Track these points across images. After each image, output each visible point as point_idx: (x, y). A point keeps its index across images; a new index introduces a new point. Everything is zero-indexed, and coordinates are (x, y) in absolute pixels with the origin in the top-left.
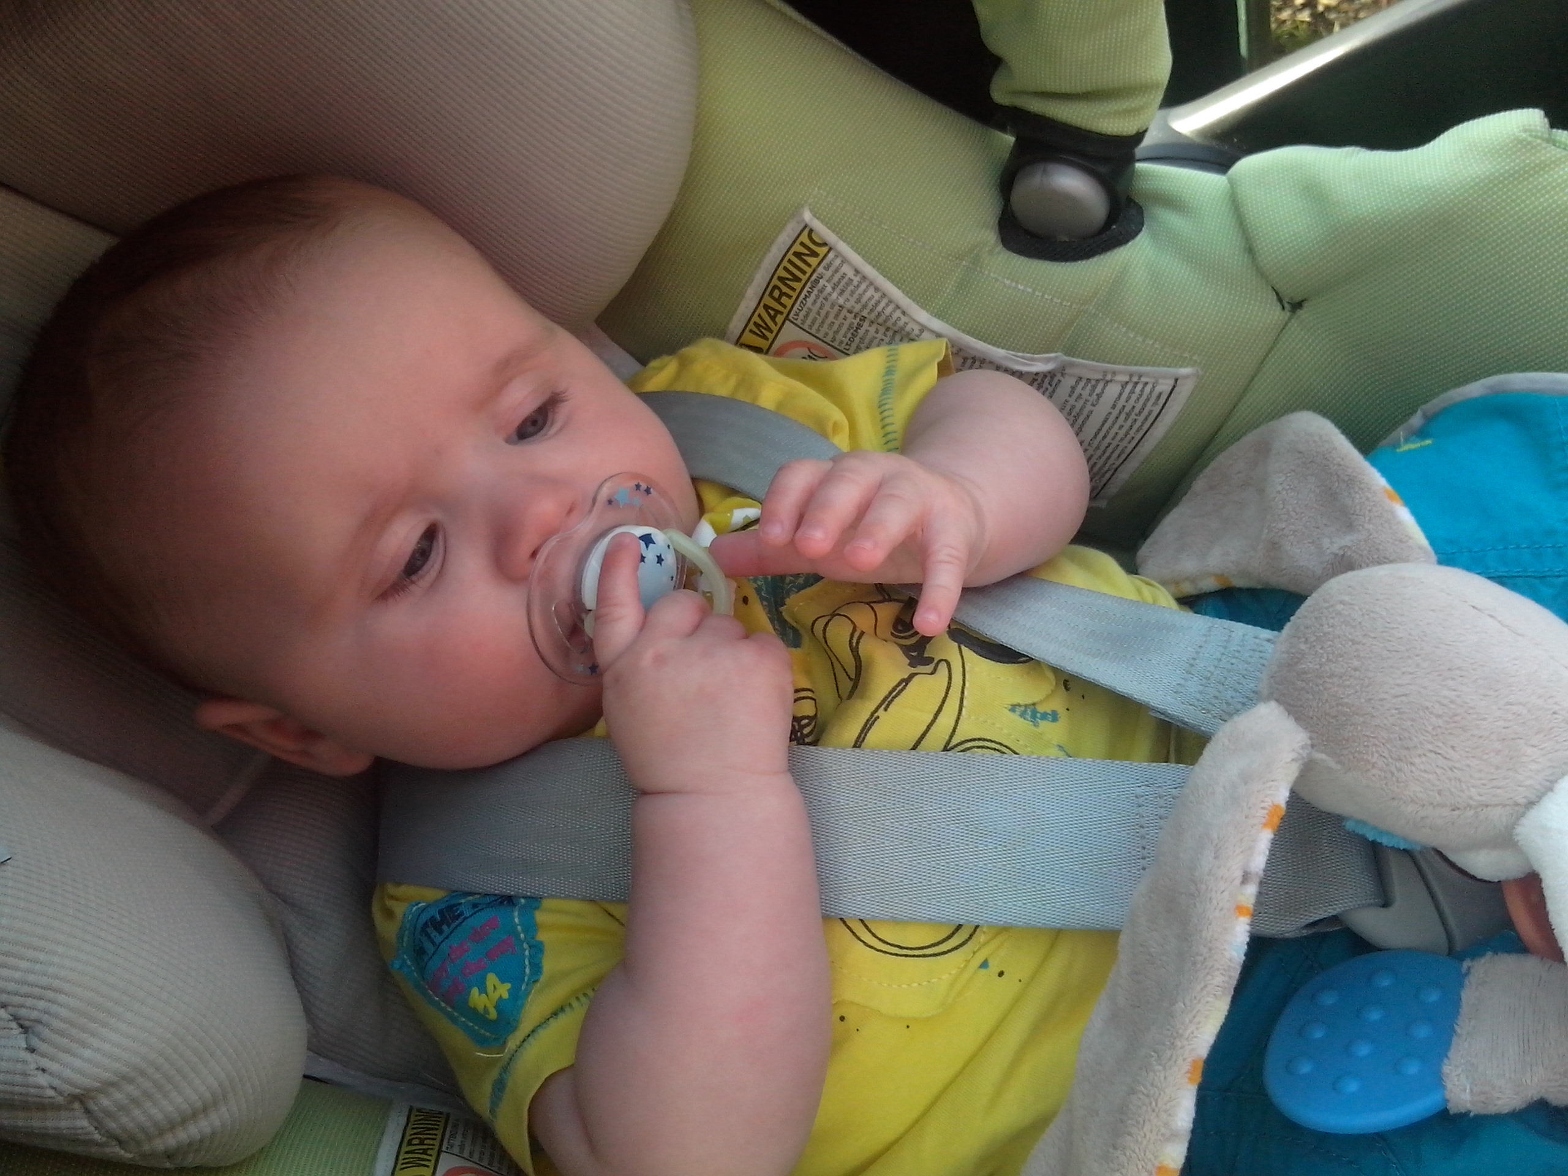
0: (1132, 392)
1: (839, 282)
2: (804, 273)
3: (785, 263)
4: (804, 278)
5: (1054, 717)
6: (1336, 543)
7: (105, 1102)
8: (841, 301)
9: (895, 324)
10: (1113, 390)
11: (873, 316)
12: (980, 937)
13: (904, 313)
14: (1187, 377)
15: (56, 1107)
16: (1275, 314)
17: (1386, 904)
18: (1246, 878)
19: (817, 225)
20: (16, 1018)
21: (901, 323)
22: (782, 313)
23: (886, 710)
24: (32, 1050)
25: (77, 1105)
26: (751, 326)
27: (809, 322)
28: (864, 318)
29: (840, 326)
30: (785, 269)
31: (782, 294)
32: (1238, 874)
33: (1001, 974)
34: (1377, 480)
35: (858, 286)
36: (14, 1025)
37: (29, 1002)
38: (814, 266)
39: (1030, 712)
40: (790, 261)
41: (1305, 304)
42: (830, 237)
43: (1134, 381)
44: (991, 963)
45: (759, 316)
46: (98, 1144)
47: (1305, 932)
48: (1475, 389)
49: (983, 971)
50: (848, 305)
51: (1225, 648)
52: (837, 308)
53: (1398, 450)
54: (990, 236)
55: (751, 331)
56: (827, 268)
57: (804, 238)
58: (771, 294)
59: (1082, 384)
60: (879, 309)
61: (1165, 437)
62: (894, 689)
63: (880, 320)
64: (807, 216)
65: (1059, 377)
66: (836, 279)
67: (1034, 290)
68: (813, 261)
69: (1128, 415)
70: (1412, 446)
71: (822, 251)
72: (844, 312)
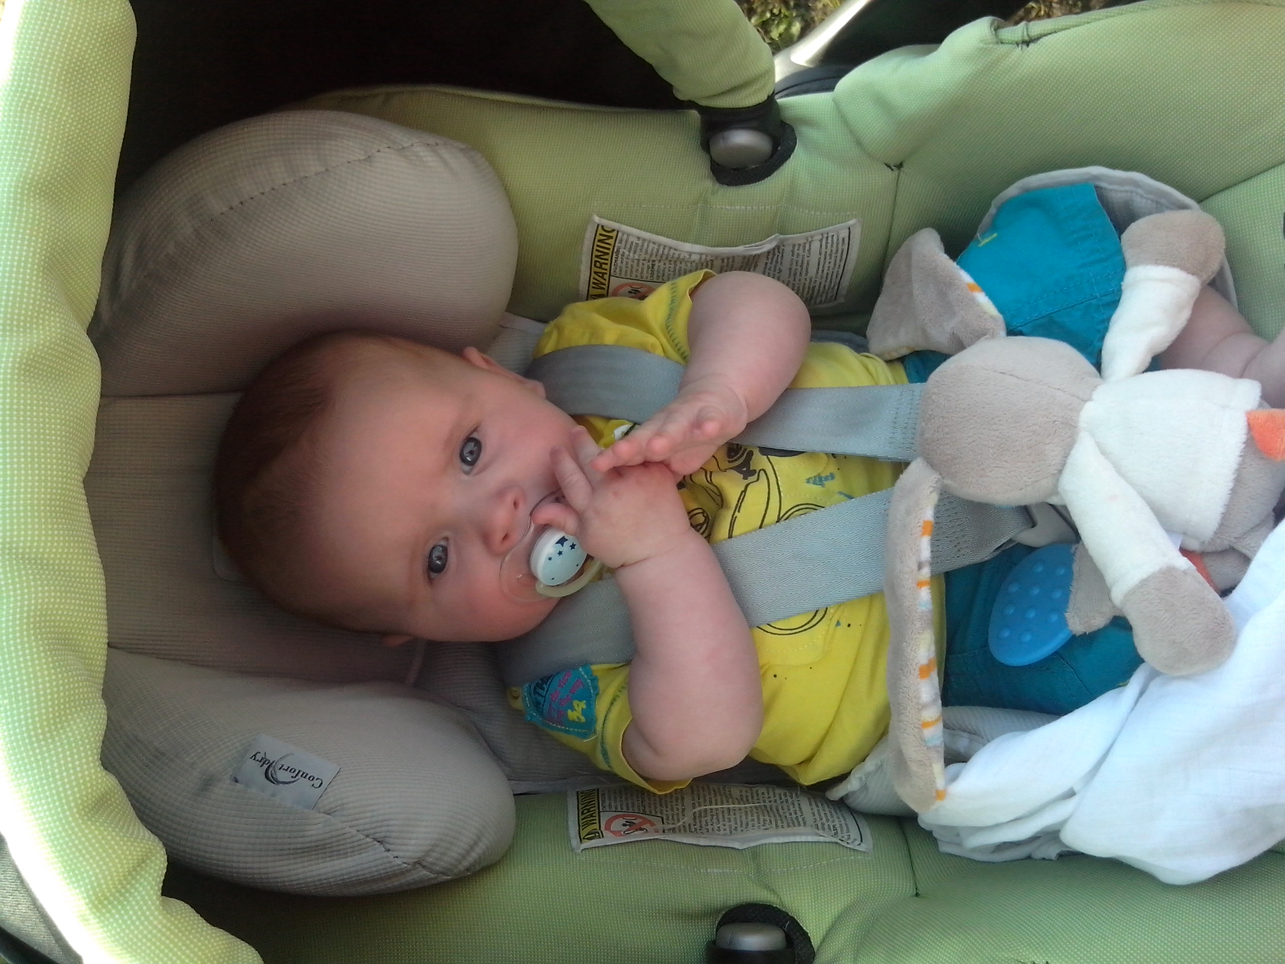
0: (827, 243)
1: (631, 247)
2: (609, 249)
3: (596, 248)
4: (610, 252)
5: (832, 476)
6: (950, 325)
7: (430, 860)
8: (637, 257)
9: (673, 257)
10: (816, 245)
11: (659, 258)
12: (831, 611)
13: (675, 250)
14: (854, 224)
15: (408, 871)
16: (890, 175)
17: (1034, 525)
18: (920, 566)
19: (604, 222)
20: (375, 839)
21: (677, 256)
22: (606, 273)
23: (739, 512)
24: (389, 850)
25: (418, 866)
26: (592, 285)
27: (623, 273)
28: (654, 261)
29: (643, 269)
30: (597, 250)
31: (601, 264)
33: (849, 625)
34: (966, 278)
35: (643, 246)
36: (375, 842)
37: (378, 830)
38: (613, 244)
39: (819, 480)
40: (598, 246)
41: (904, 164)
42: (615, 225)
43: (825, 237)
44: (841, 621)
45: (594, 278)
46: (432, 879)
47: (996, 553)
48: (1013, 190)
49: (839, 627)
50: (642, 258)
51: (912, 404)
52: (636, 262)
53: (980, 246)
54: (709, 184)
55: (593, 287)
56: (621, 242)
57: (600, 231)
58: (595, 265)
59: (796, 248)
60: (660, 252)
61: (858, 258)
62: (739, 499)
63: (664, 257)
64: (597, 219)
65: (782, 247)
66: (628, 246)
67: (746, 206)
68: (611, 241)
69: (831, 255)
70: (986, 241)
71: (614, 234)
72: (641, 262)
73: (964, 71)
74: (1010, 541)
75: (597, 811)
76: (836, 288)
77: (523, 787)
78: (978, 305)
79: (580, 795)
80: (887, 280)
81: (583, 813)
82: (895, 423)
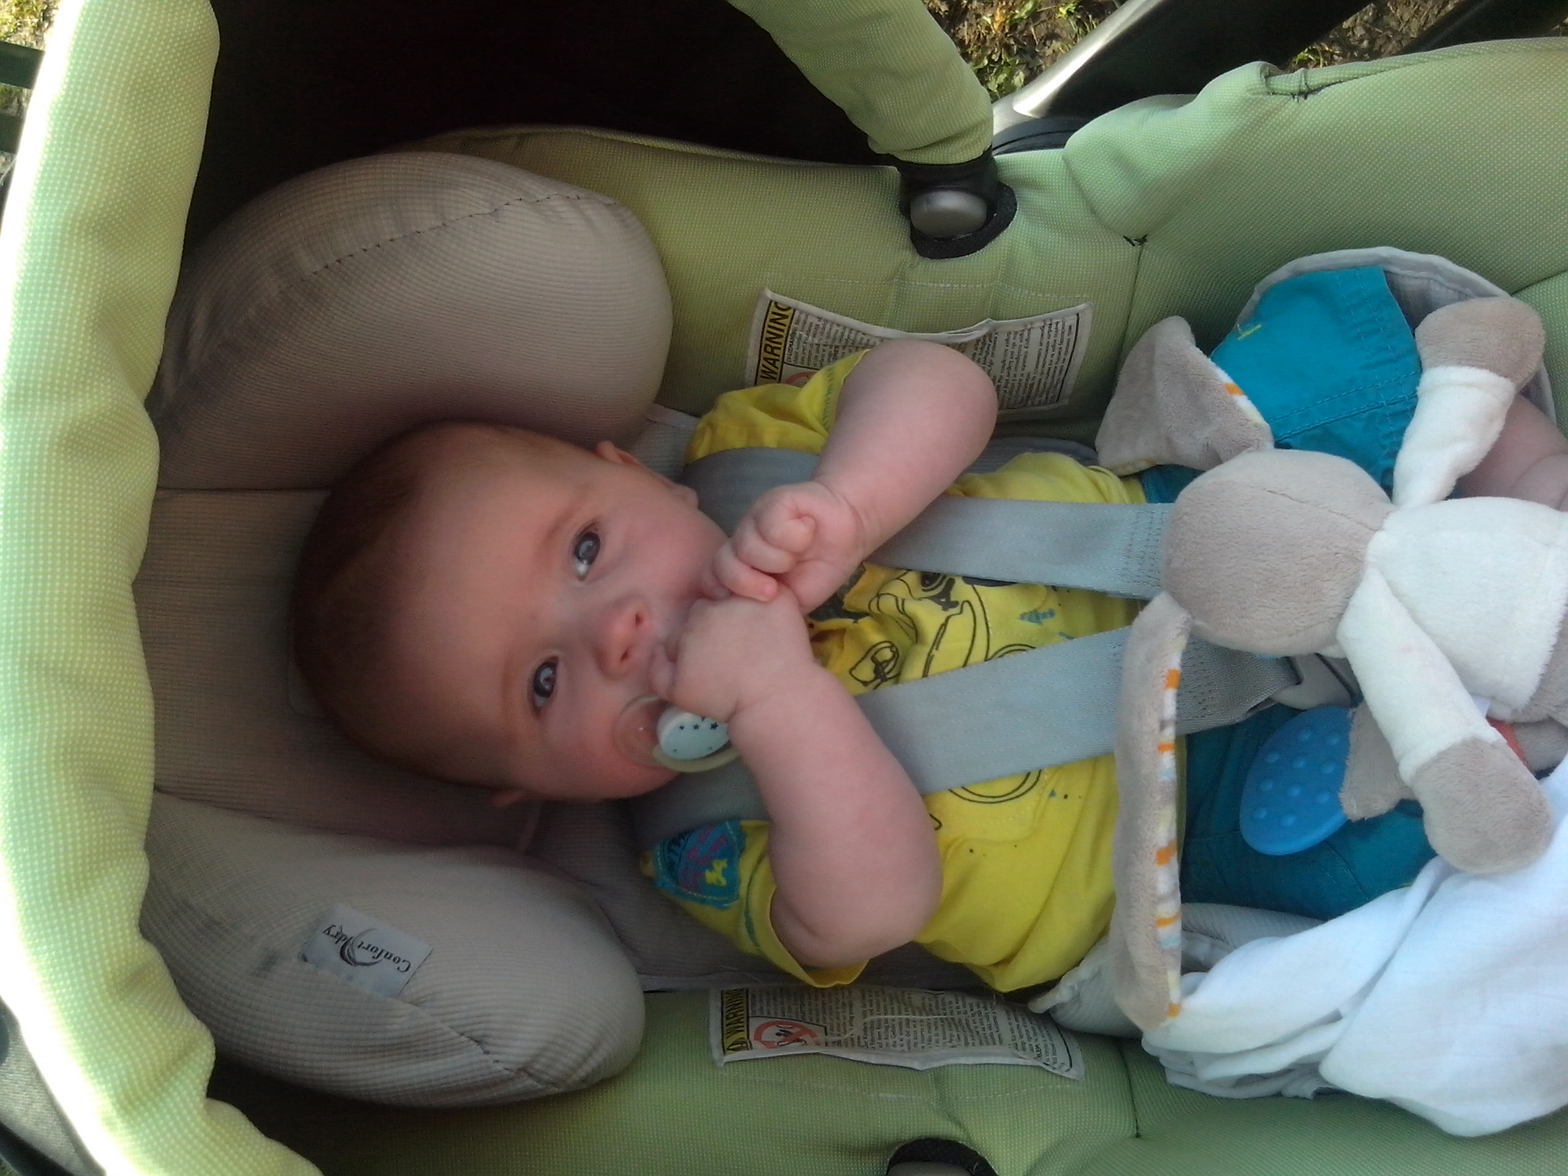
0: (1050, 331)
1: (810, 330)
2: (782, 330)
3: (767, 328)
4: (784, 334)
6: (1205, 434)
7: (537, 1066)
8: (816, 341)
9: (860, 343)
10: (1036, 334)
11: (843, 343)
12: (1045, 777)
13: (864, 334)
14: (1083, 311)
15: (511, 1079)
16: (1130, 251)
17: (1299, 681)
18: (1163, 725)
19: (779, 298)
20: (472, 1038)
21: (865, 341)
22: (778, 360)
23: (937, 649)
24: (487, 1053)
25: (522, 1073)
26: (760, 373)
27: (799, 360)
28: (837, 347)
29: (823, 356)
30: (768, 332)
31: (773, 348)
32: (1156, 726)
33: (1066, 797)
34: (1223, 377)
35: (824, 328)
36: (472, 1042)
37: (476, 1027)
38: (788, 324)
39: (1035, 616)
40: (770, 327)
41: (1146, 238)
42: (791, 302)
43: (1047, 325)
44: (1057, 792)
45: (763, 365)
46: (540, 1090)
47: (1249, 715)
48: (1282, 273)
49: (1053, 799)
50: (823, 342)
51: (1150, 528)
52: (815, 347)
53: (1239, 338)
54: (907, 255)
55: (762, 377)
56: (797, 323)
57: (773, 309)
58: (765, 350)
59: (1012, 336)
60: (845, 337)
61: (1087, 352)
62: (938, 634)
63: (850, 343)
64: (769, 294)
65: (994, 335)
66: (807, 328)
67: (952, 284)
68: (786, 321)
69: (1054, 346)
70: (1248, 333)
71: (789, 313)
72: (821, 347)
73: (1228, 125)
74: (1269, 700)
75: (745, 1016)
76: (1059, 386)
77: (656, 983)
78: (1240, 410)
79: (725, 995)
80: (1123, 378)
81: (728, 1019)
82: (1130, 550)
